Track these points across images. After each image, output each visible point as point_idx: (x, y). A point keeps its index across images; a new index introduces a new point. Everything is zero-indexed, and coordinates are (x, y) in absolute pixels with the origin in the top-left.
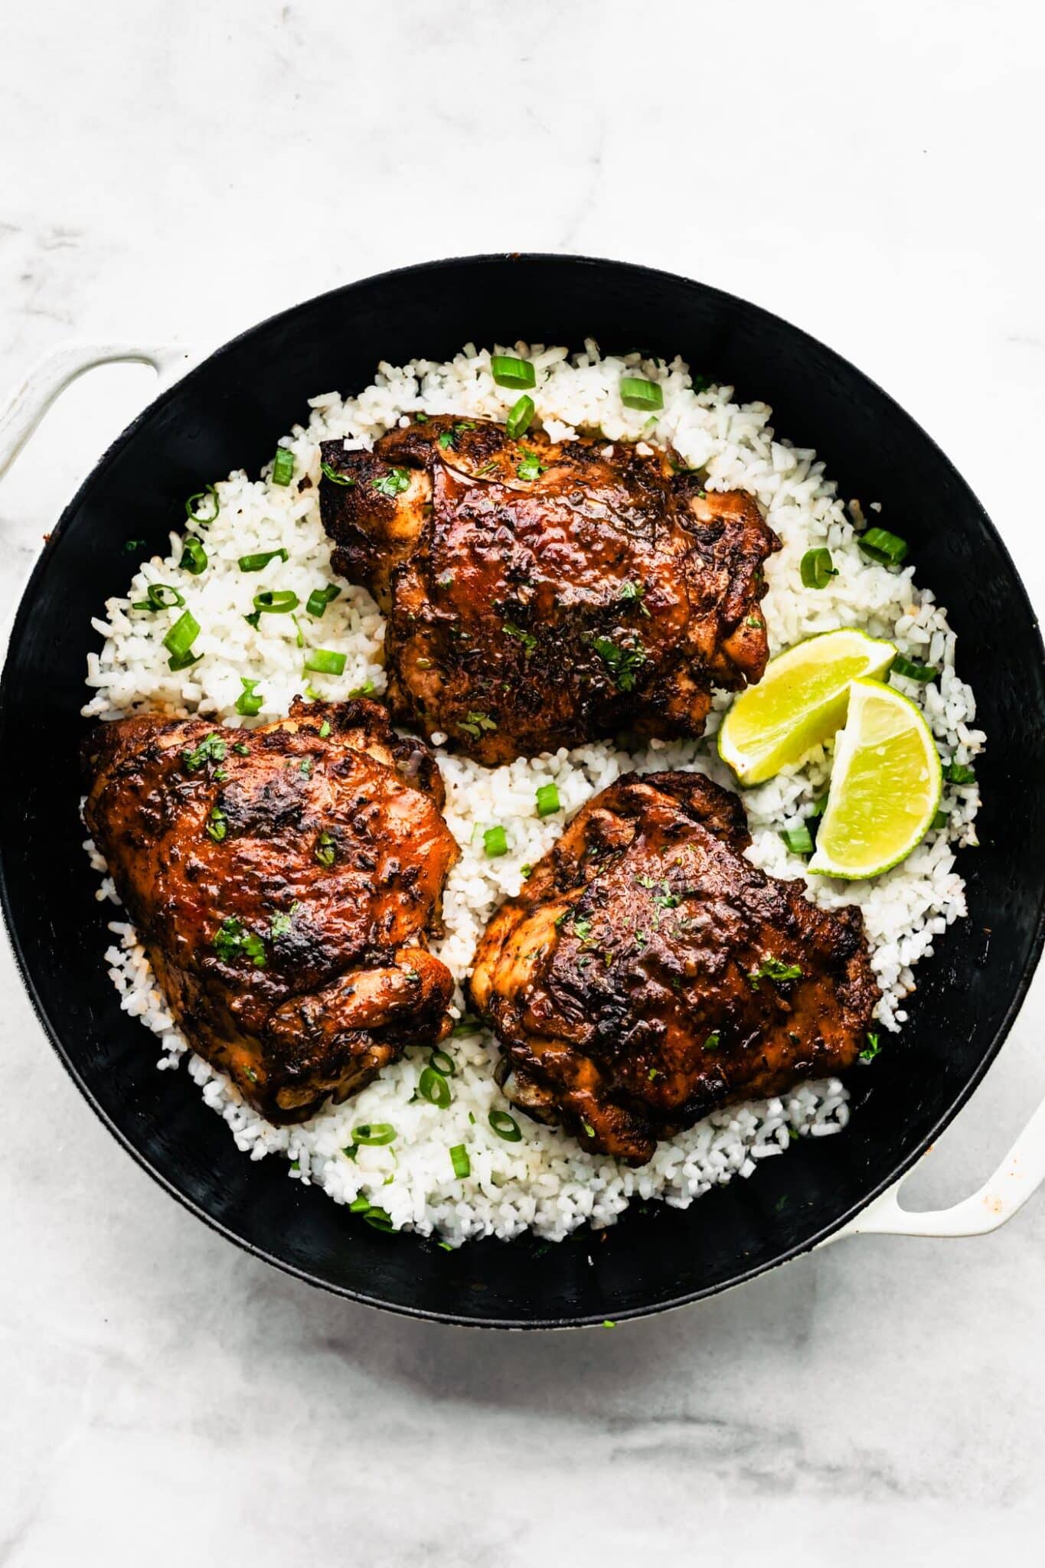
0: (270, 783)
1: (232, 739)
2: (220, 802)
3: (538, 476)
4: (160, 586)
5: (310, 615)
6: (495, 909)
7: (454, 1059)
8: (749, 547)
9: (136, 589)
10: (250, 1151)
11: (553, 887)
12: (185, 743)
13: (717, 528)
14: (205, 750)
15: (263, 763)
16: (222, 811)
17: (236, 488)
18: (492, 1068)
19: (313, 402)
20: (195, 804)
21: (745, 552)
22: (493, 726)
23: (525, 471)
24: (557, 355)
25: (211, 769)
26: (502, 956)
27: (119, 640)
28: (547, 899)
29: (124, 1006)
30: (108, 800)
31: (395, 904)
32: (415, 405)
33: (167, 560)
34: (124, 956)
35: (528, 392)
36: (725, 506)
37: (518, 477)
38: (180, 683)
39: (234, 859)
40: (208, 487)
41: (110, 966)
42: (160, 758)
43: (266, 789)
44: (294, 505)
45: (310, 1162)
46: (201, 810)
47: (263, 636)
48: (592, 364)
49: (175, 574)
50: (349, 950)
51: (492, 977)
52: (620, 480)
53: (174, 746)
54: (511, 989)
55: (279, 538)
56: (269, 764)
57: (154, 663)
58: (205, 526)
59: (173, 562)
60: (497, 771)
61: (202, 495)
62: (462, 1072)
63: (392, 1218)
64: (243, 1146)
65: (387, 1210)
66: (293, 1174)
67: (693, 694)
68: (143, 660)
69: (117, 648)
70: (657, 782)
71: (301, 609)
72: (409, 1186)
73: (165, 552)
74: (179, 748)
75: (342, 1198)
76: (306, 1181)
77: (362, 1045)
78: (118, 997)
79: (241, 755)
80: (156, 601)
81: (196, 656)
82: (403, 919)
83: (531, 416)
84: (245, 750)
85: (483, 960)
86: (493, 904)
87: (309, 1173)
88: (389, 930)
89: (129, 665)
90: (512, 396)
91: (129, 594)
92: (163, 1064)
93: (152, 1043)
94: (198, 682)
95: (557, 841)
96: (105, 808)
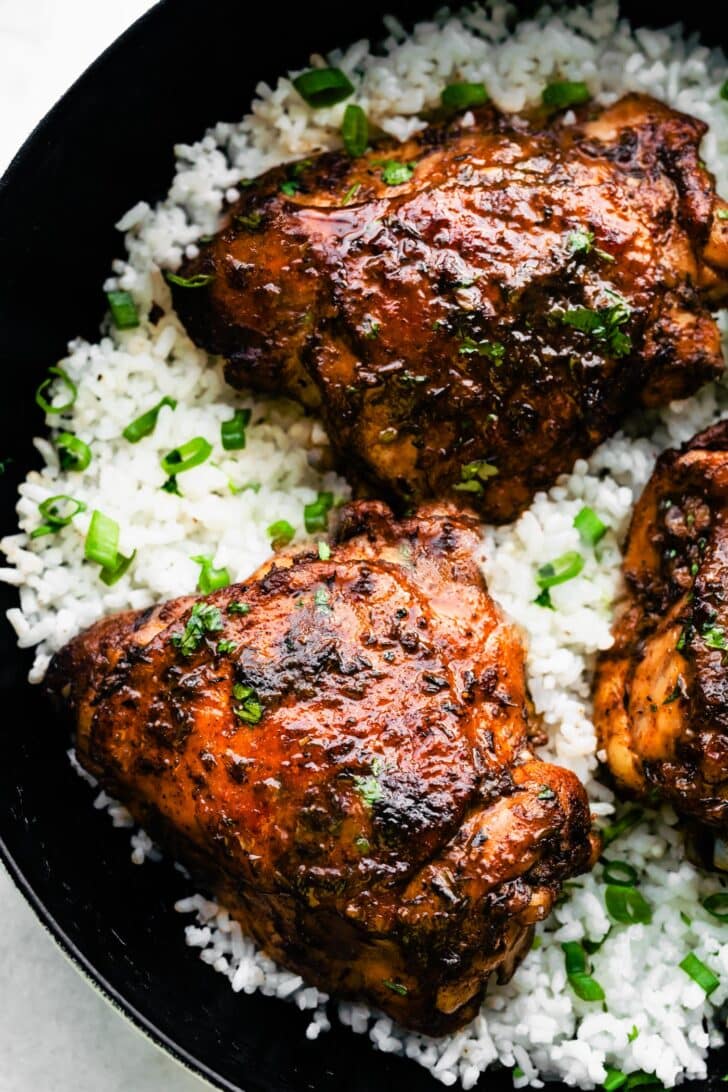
0: (288, 633)
1: (223, 601)
2: (239, 676)
3: (410, 175)
4: (50, 500)
5: (229, 454)
6: (591, 676)
7: (630, 862)
8: (676, 140)
9: (25, 517)
10: (459, 1080)
11: (647, 616)
12: (168, 628)
13: (627, 138)
14: (196, 626)
15: (271, 614)
16: (246, 686)
17: (81, 357)
18: (678, 852)
19: (123, 224)
20: (208, 693)
21: (674, 147)
22: (492, 470)
23: (393, 176)
24: (359, 52)
25: (212, 645)
26: (632, 719)
27: (33, 582)
28: (648, 632)
29: (237, 987)
30: (103, 730)
31: (486, 718)
32: (234, 176)
33: (45, 472)
34: (207, 931)
35: (351, 100)
36: (624, 115)
37: (388, 185)
38: (123, 596)
39: (283, 737)
40: (53, 370)
41: (198, 950)
42: (148, 655)
43: (287, 641)
44: (155, 344)
45: (531, 1059)
46: (219, 696)
47: (191, 500)
48: (401, 42)
49: (60, 482)
50: (460, 790)
51: (632, 747)
52: (501, 136)
53: (158, 636)
54: (667, 746)
55: (156, 388)
56: (278, 612)
57: (85, 589)
58: (68, 414)
59: (51, 471)
60: (519, 522)
61: (47, 382)
62: (644, 873)
63: (659, 1075)
64: (449, 1079)
65: (649, 1070)
66: (520, 1083)
67: (696, 327)
68: (70, 592)
69: (35, 591)
70: (702, 444)
71: (218, 450)
72: (655, 1029)
73: (39, 464)
74: (164, 636)
75: (590, 1082)
76: (538, 1084)
77: (521, 897)
78: (224, 980)
79: (240, 614)
80: (54, 519)
81: (128, 555)
82: (502, 733)
83: (365, 126)
84: (243, 606)
85: (611, 735)
86: (585, 673)
87: (536, 1072)
88: (492, 750)
89: (57, 605)
90: (336, 114)
91: (21, 525)
92: (313, 1032)
93: (288, 1013)
94: (144, 586)
95: (622, 567)
96: (104, 740)
